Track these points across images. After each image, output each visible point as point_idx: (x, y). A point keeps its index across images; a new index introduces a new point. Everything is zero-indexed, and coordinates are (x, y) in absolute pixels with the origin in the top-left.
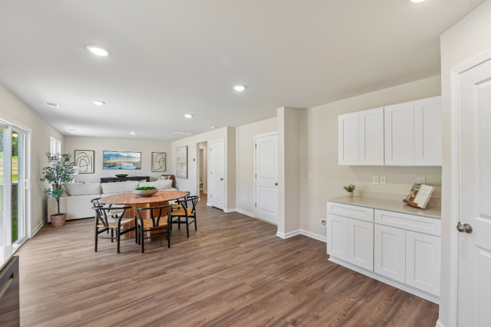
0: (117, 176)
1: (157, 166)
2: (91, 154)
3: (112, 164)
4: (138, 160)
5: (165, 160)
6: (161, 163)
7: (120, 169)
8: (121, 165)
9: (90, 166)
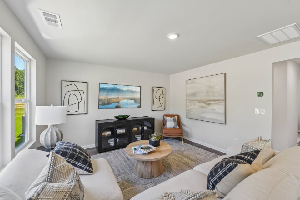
0: (116, 117)
1: (157, 104)
2: (82, 87)
3: (106, 102)
4: (138, 96)
5: (164, 96)
6: (161, 100)
7: (117, 107)
8: (118, 102)
9: (81, 104)
